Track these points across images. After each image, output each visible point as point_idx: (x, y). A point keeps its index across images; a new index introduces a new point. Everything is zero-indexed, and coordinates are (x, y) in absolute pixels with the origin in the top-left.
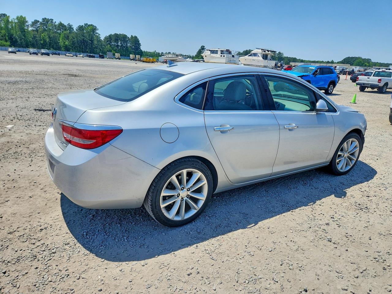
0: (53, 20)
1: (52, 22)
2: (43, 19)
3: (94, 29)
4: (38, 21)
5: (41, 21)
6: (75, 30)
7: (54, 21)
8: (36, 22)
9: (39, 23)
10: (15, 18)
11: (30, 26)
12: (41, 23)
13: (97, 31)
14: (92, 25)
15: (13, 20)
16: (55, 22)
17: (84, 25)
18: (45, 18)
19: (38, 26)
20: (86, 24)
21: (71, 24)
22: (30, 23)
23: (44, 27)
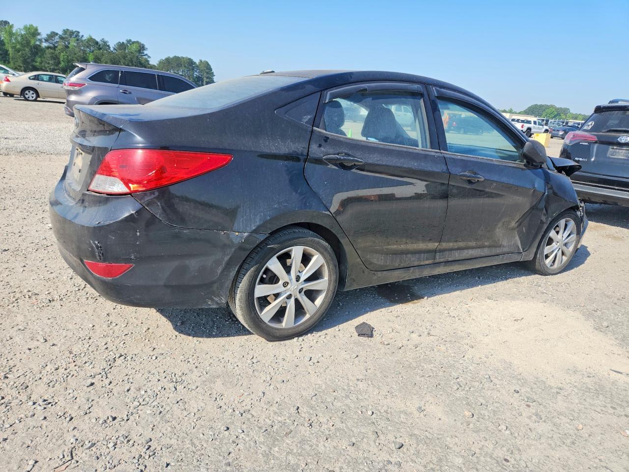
0: (79, 32)
1: (77, 36)
2: (64, 30)
3: (142, 48)
4: (57, 34)
5: (61, 34)
6: (112, 49)
7: (80, 34)
8: (53, 34)
9: (57, 37)
10: (22, 27)
11: (44, 40)
12: (61, 38)
13: (145, 52)
14: (137, 42)
15: (19, 30)
16: (83, 36)
17: (125, 42)
18: (68, 30)
19: (57, 41)
20: (129, 41)
21: (106, 39)
22: (44, 35)
23: (65, 43)
